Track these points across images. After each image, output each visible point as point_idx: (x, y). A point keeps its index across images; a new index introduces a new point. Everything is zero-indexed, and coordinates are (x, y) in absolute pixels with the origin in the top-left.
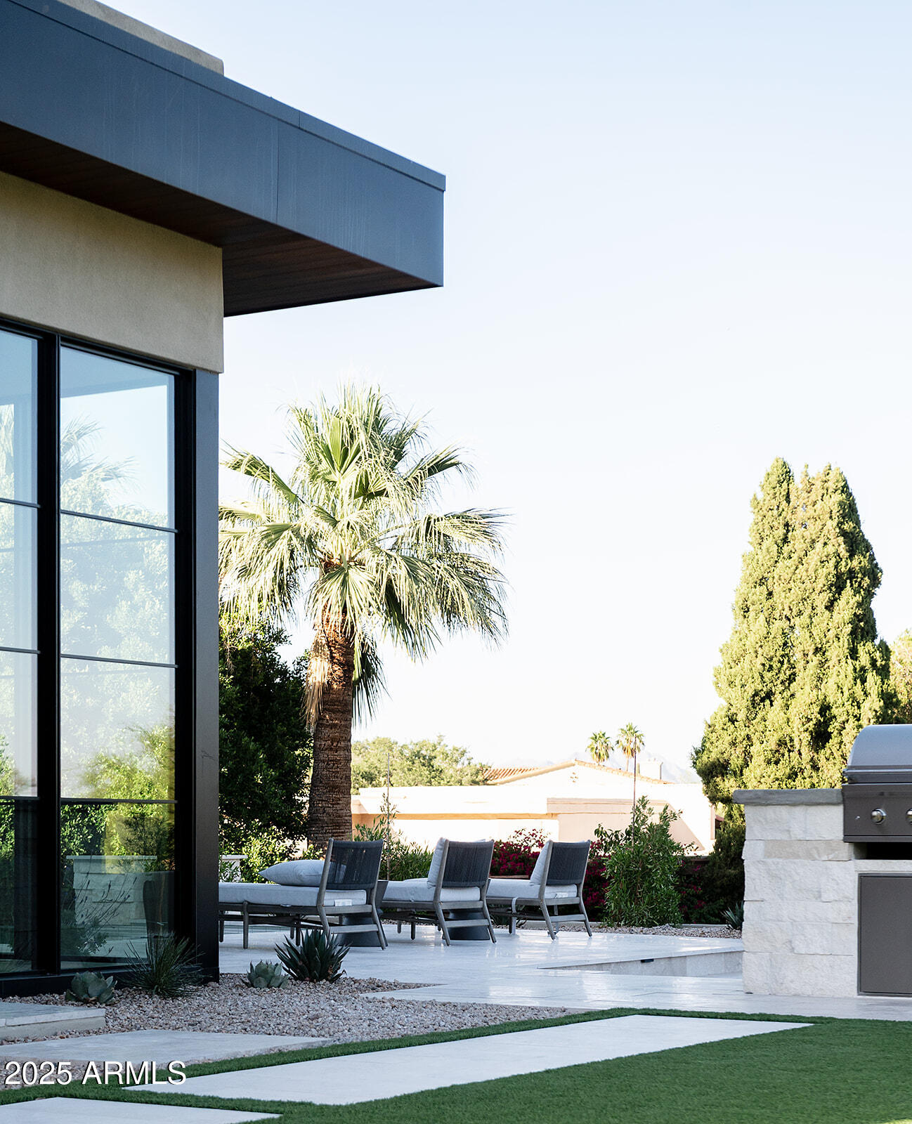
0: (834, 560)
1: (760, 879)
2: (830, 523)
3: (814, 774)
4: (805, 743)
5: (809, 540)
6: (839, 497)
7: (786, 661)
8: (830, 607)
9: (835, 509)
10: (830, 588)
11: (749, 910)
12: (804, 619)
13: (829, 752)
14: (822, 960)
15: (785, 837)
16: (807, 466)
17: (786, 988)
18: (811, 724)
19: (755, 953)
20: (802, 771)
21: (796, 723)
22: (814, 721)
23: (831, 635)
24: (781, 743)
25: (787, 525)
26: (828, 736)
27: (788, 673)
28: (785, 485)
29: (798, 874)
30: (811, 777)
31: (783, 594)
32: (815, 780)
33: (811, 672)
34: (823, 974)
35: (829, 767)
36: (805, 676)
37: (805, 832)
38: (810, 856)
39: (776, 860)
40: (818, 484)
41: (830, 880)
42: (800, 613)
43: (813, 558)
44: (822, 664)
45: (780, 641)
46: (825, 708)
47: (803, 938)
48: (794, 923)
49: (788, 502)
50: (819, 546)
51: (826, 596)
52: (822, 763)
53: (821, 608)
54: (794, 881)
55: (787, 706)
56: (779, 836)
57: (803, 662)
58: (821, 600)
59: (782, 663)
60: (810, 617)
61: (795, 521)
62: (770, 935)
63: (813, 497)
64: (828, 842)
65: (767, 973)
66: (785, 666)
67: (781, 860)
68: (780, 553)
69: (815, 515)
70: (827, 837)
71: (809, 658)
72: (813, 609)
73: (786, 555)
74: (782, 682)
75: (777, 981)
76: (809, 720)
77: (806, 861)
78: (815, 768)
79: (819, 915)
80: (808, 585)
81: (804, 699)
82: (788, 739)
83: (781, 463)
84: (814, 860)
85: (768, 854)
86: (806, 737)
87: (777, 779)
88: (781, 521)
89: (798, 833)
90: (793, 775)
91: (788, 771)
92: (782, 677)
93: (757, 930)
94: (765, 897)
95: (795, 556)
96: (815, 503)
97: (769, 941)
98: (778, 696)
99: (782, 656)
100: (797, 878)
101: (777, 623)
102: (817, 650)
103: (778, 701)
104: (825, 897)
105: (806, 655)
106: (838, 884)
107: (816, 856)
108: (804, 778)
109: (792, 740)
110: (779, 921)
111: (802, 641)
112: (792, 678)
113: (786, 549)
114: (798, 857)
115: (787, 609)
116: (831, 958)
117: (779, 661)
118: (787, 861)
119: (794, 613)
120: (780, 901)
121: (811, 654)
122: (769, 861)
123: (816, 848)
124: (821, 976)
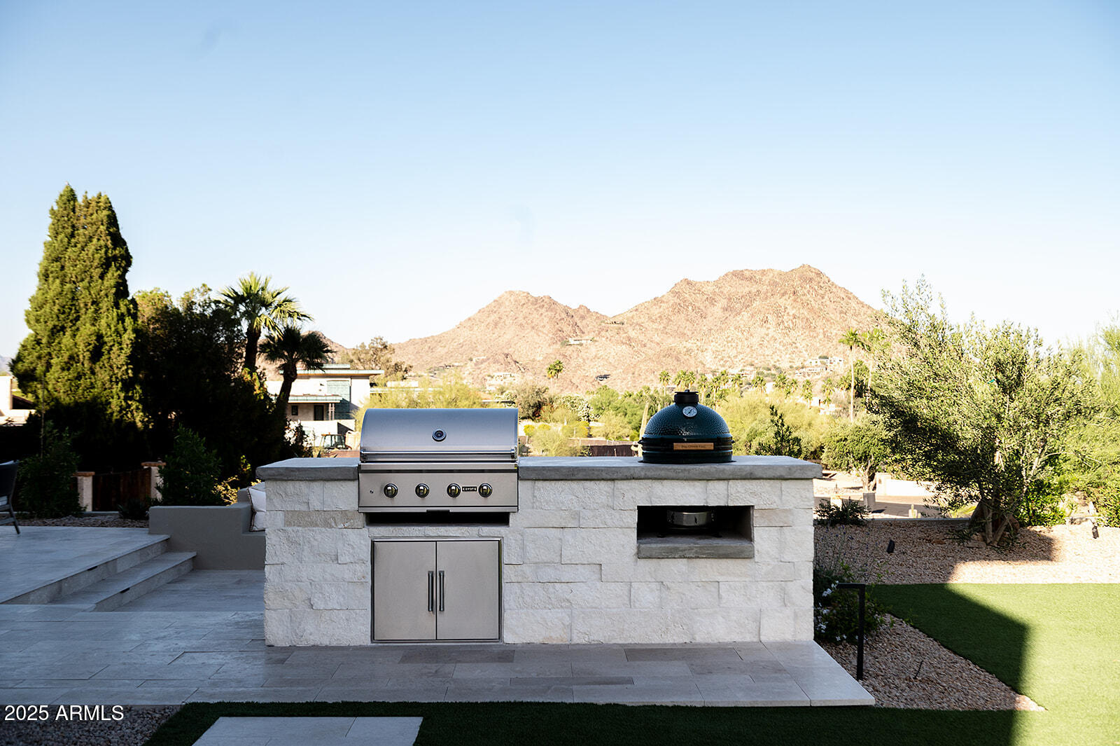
0: (104, 250)
1: (280, 545)
2: (101, 227)
3: (92, 377)
4: (87, 358)
5: (87, 237)
6: (106, 212)
7: (73, 308)
8: (102, 277)
9: (105, 220)
10: (101, 266)
11: (270, 573)
12: (85, 283)
13: (102, 363)
14: (339, 614)
15: (304, 508)
16: (86, 192)
17: (306, 640)
18: (91, 347)
19: (275, 610)
20: (85, 375)
21: (81, 347)
22: (93, 345)
23: (102, 293)
24: (71, 358)
25: (73, 226)
26: (102, 354)
27: (75, 315)
28: (72, 203)
29: (316, 540)
30: (90, 378)
31: (72, 268)
32: (93, 381)
33: (90, 315)
34: (339, 626)
35: (102, 372)
36: (86, 317)
37: (323, 503)
38: (327, 524)
39: (296, 528)
40: (94, 204)
41: (346, 545)
42: (82, 280)
43: (91, 247)
44: (96, 311)
45: (69, 296)
46: (100, 337)
47: (321, 596)
48: (313, 583)
49: (74, 213)
50: (95, 240)
51: (99, 270)
52: (97, 369)
53: (96, 277)
54: (312, 546)
55: (75, 336)
56: (297, 508)
57: (84, 309)
58: (96, 273)
59: (71, 309)
60: (89, 283)
61: (78, 225)
62: (291, 594)
63: (90, 211)
64: (344, 512)
65: (287, 627)
66: (73, 311)
67: (300, 529)
68: (69, 242)
69: (93, 222)
70: (343, 507)
71: (88, 307)
72: (91, 277)
73: (73, 244)
74: (71, 321)
75: (296, 634)
76: (90, 344)
77: (323, 529)
78: (93, 373)
79: (336, 576)
80: (88, 263)
81: (86, 330)
82: (75, 355)
83: (69, 189)
84: (331, 527)
85: (288, 523)
86: (88, 354)
87: (69, 380)
88: (70, 224)
89: (316, 504)
90: (79, 377)
91: (76, 375)
92: (71, 317)
93: (277, 590)
94: (285, 560)
95: (79, 246)
96: (92, 215)
97: (289, 600)
98: (69, 330)
99: (71, 305)
100: (315, 543)
101: (68, 285)
102: (93, 303)
103: (68, 333)
104: (341, 560)
105: (86, 305)
106: (353, 548)
107: (333, 524)
108: (86, 379)
109: (78, 356)
110: (298, 581)
111: (84, 298)
112: (77, 319)
113: (73, 240)
114: (317, 525)
115: (74, 277)
116: (347, 612)
117: (69, 308)
118: (306, 528)
119: (79, 280)
120: (299, 563)
121: (89, 304)
122: (289, 529)
123: (334, 518)
124: (338, 628)
